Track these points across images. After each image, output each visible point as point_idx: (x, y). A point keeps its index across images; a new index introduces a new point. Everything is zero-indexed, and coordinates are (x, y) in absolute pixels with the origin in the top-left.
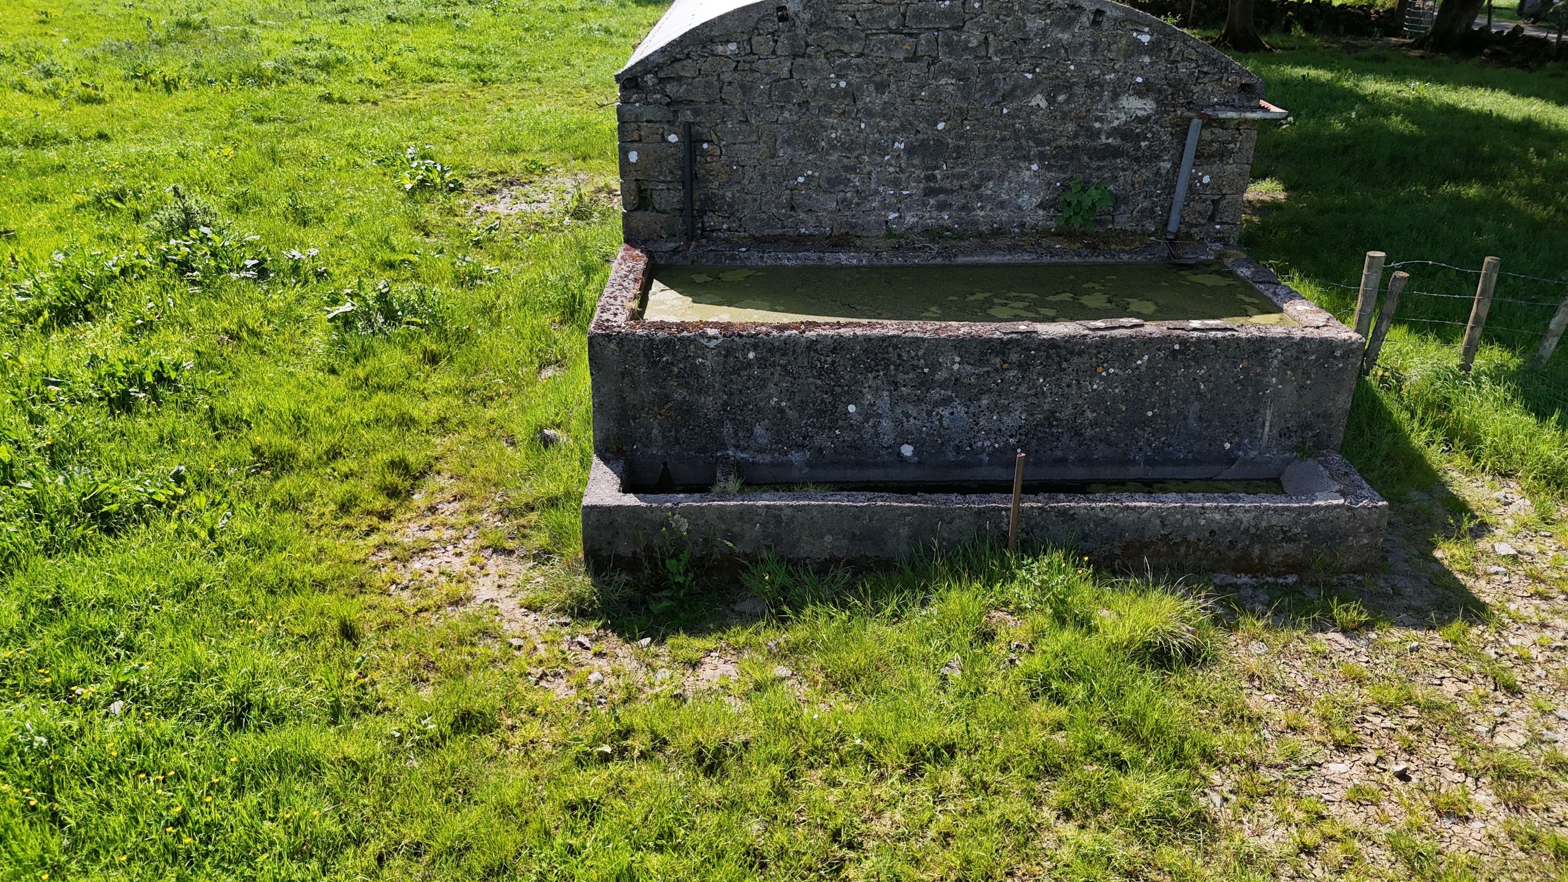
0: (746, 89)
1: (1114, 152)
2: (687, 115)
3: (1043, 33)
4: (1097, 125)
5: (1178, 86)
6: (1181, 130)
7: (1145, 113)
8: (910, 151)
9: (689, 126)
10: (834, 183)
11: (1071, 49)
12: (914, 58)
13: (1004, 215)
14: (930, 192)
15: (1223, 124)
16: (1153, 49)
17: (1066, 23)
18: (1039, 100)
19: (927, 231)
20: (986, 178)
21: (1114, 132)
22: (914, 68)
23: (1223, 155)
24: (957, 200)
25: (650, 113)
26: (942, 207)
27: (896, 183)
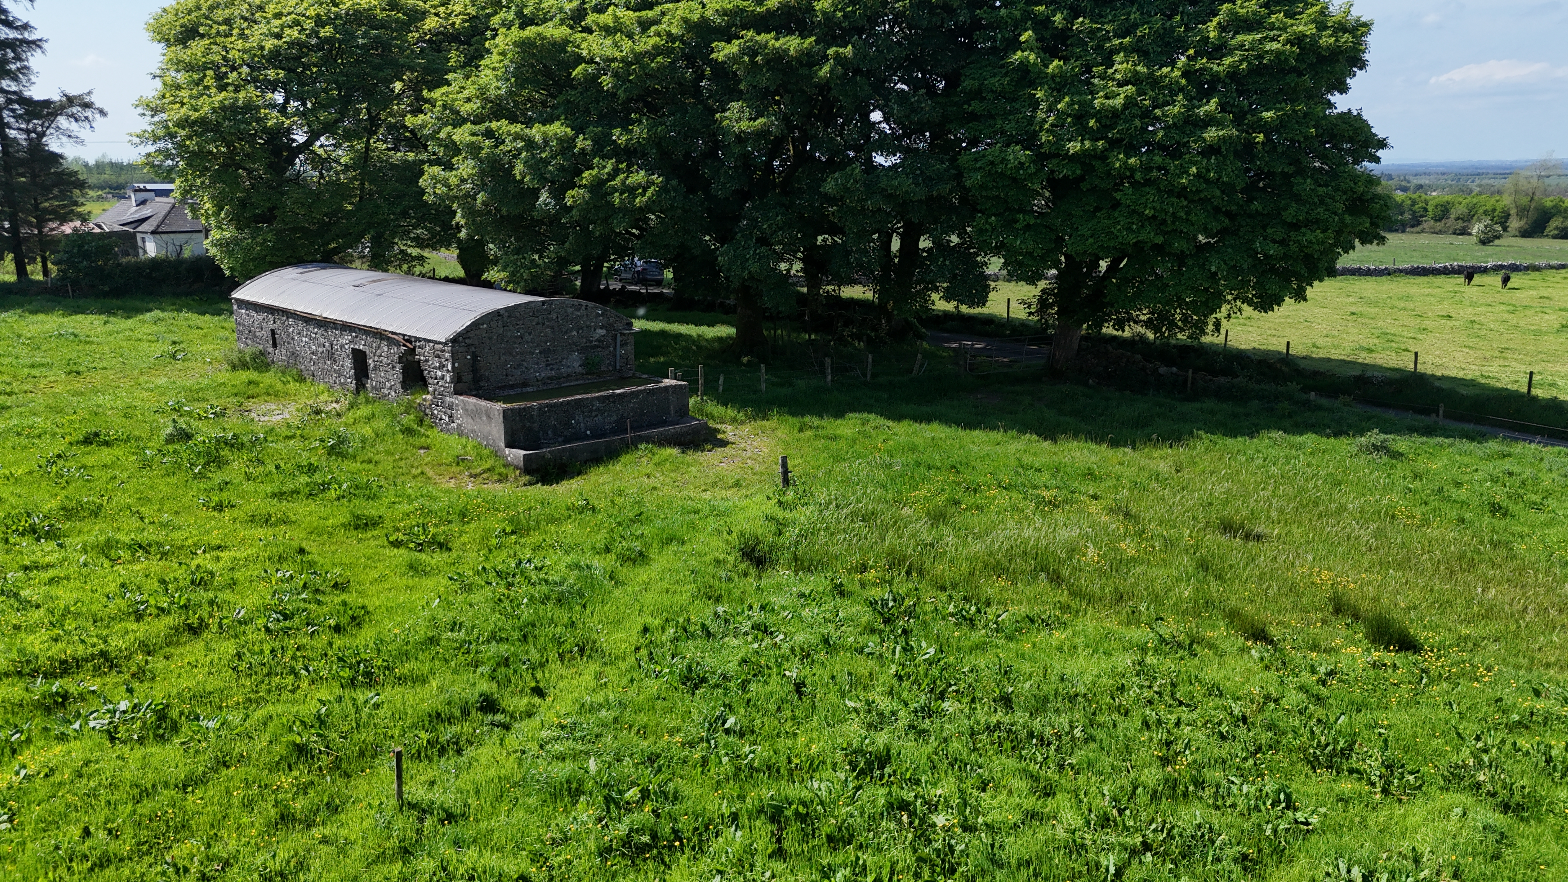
0: (490, 338)
1: (597, 347)
2: (473, 349)
3: (572, 313)
4: (591, 339)
5: (611, 325)
6: (615, 338)
7: (604, 334)
9: (473, 353)
10: (519, 365)
11: (581, 317)
12: (538, 324)
13: (570, 370)
14: (547, 365)
15: (625, 335)
16: (602, 315)
17: (579, 310)
18: (575, 333)
19: (548, 378)
20: (563, 359)
21: (597, 340)
22: (539, 327)
23: (626, 344)
24: (555, 367)
25: (461, 349)
26: (552, 369)
27: (537, 364)
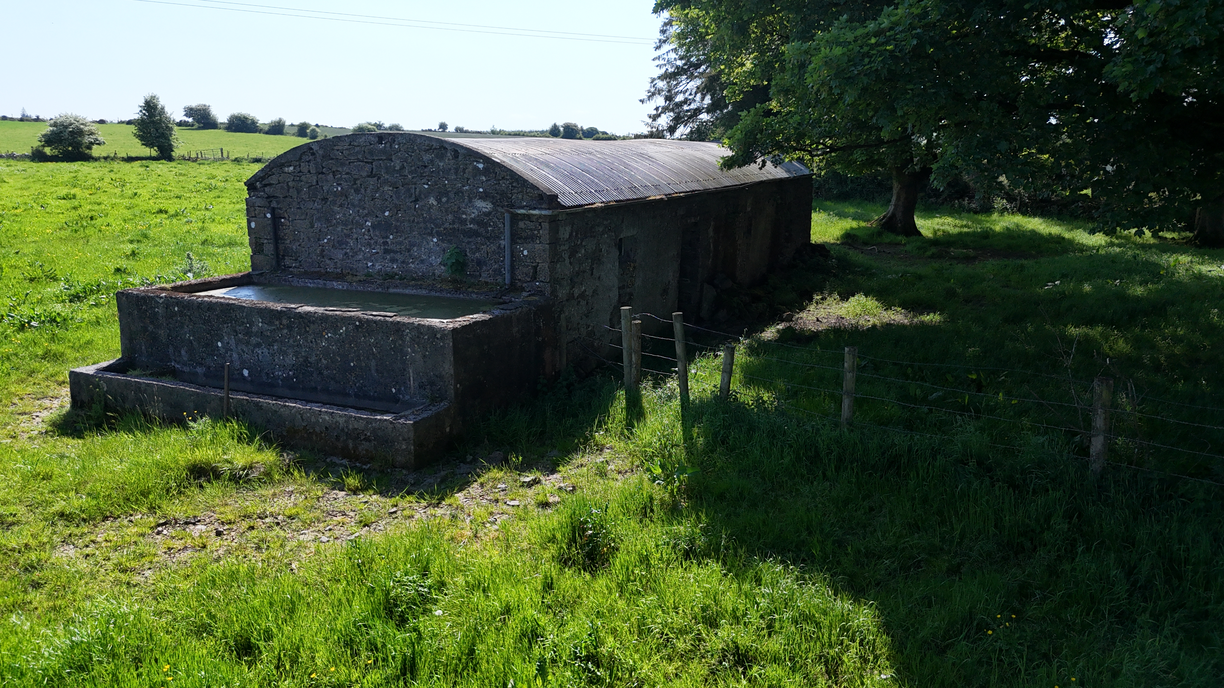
1: (475, 233)
2: (274, 204)
3: (432, 162)
4: (464, 216)
5: (503, 194)
7: (487, 210)
8: (373, 226)
9: (275, 209)
10: (341, 243)
11: (445, 172)
12: (371, 175)
14: (386, 251)
16: (486, 172)
17: (441, 157)
18: (432, 201)
19: (388, 274)
20: (413, 245)
21: (473, 221)
22: (371, 181)
23: (532, 238)
24: (400, 257)
25: (259, 202)
26: (393, 261)
